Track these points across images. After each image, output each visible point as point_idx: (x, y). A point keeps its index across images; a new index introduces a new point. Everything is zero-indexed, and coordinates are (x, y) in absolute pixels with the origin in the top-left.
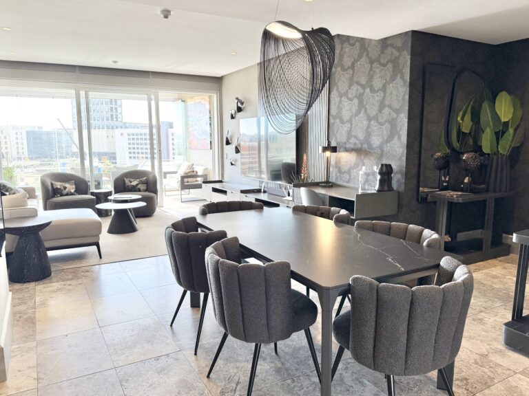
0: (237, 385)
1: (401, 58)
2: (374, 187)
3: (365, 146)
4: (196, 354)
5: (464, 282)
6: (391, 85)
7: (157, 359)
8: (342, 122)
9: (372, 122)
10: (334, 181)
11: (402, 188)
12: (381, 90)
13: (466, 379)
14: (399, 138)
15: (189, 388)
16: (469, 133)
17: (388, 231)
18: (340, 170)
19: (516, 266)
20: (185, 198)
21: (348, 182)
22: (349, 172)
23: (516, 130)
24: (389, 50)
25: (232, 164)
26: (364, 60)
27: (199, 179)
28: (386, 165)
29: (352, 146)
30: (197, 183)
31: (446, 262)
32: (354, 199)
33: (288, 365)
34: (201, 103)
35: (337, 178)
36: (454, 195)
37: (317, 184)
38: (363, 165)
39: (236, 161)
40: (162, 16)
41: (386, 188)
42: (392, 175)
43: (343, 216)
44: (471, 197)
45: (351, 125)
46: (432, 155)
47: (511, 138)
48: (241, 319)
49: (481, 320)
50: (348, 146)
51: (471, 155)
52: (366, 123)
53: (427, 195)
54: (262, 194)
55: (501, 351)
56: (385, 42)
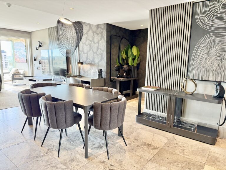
0: (53, 147)
1: (103, 32)
2: (96, 77)
3: (93, 62)
4: (35, 140)
5: (124, 101)
6: (100, 41)
7: (19, 144)
8: (84, 53)
9: (95, 54)
10: (82, 75)
11: (105, 77)
12: (97, 43)
13: (126, 132)
14: (104, 60)
15: (34, 151)
16: (125, 59)
17: (103, 90)
18: (84, 71)
19: (138, 100)
20: (14, 84)
21: (87, 75)
22: (87, 72)
23: (138, 58)
24: (99, 29)
25: (37, 69)
26: (91, 32)
27: (21, 75)
28: (100, 69)
29: (88, 62)
30: (20, 77)
31: (120, 97)
32: (90, 81)
33: (71, 138)
34: (21, 42)
35: (83, 74)
36: (121, 79)
37: (76, 76)
38: (93, 69)
39: (39, 68)
40: (7, 6)
41: (100, 77)
42: (102, 73)
43: (88, 86)
44: (126, 79)
45: (88, 55)
46: (114, 66)
47: (137, 61)
48: (56, 121)
49: (130, 116)
50: (87, 62)
51: (126, 66)
52: (93, 54)
53: (113, 79)
54: (52, 81)
55: (135, 124)
56: (98, 26)
